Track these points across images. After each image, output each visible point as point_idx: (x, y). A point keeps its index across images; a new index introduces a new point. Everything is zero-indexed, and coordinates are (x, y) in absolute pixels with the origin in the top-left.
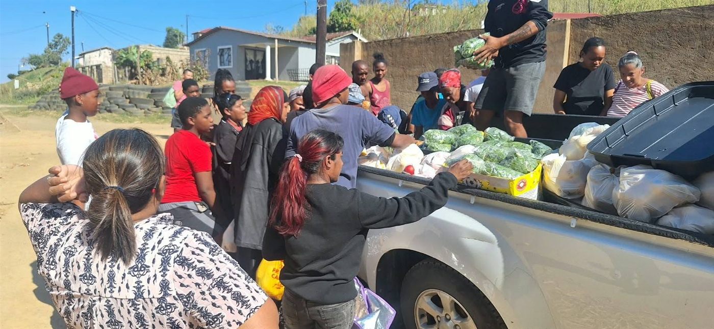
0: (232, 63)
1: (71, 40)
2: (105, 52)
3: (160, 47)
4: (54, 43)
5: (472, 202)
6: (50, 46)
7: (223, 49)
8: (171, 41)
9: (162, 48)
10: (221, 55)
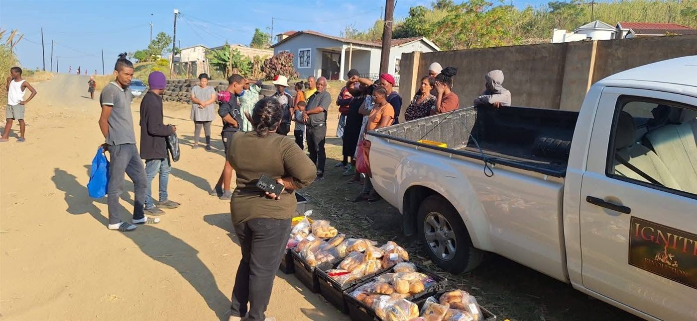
0: (310, 64)
1: (172, 39)
2: (199, 50)
3: (247, 47)
4: (157, 40)
5: (450, 156)
6: (153, 42)
7: (303, 51)
8: (257, 41)
9: (249, 48)
10: (301, 57)
